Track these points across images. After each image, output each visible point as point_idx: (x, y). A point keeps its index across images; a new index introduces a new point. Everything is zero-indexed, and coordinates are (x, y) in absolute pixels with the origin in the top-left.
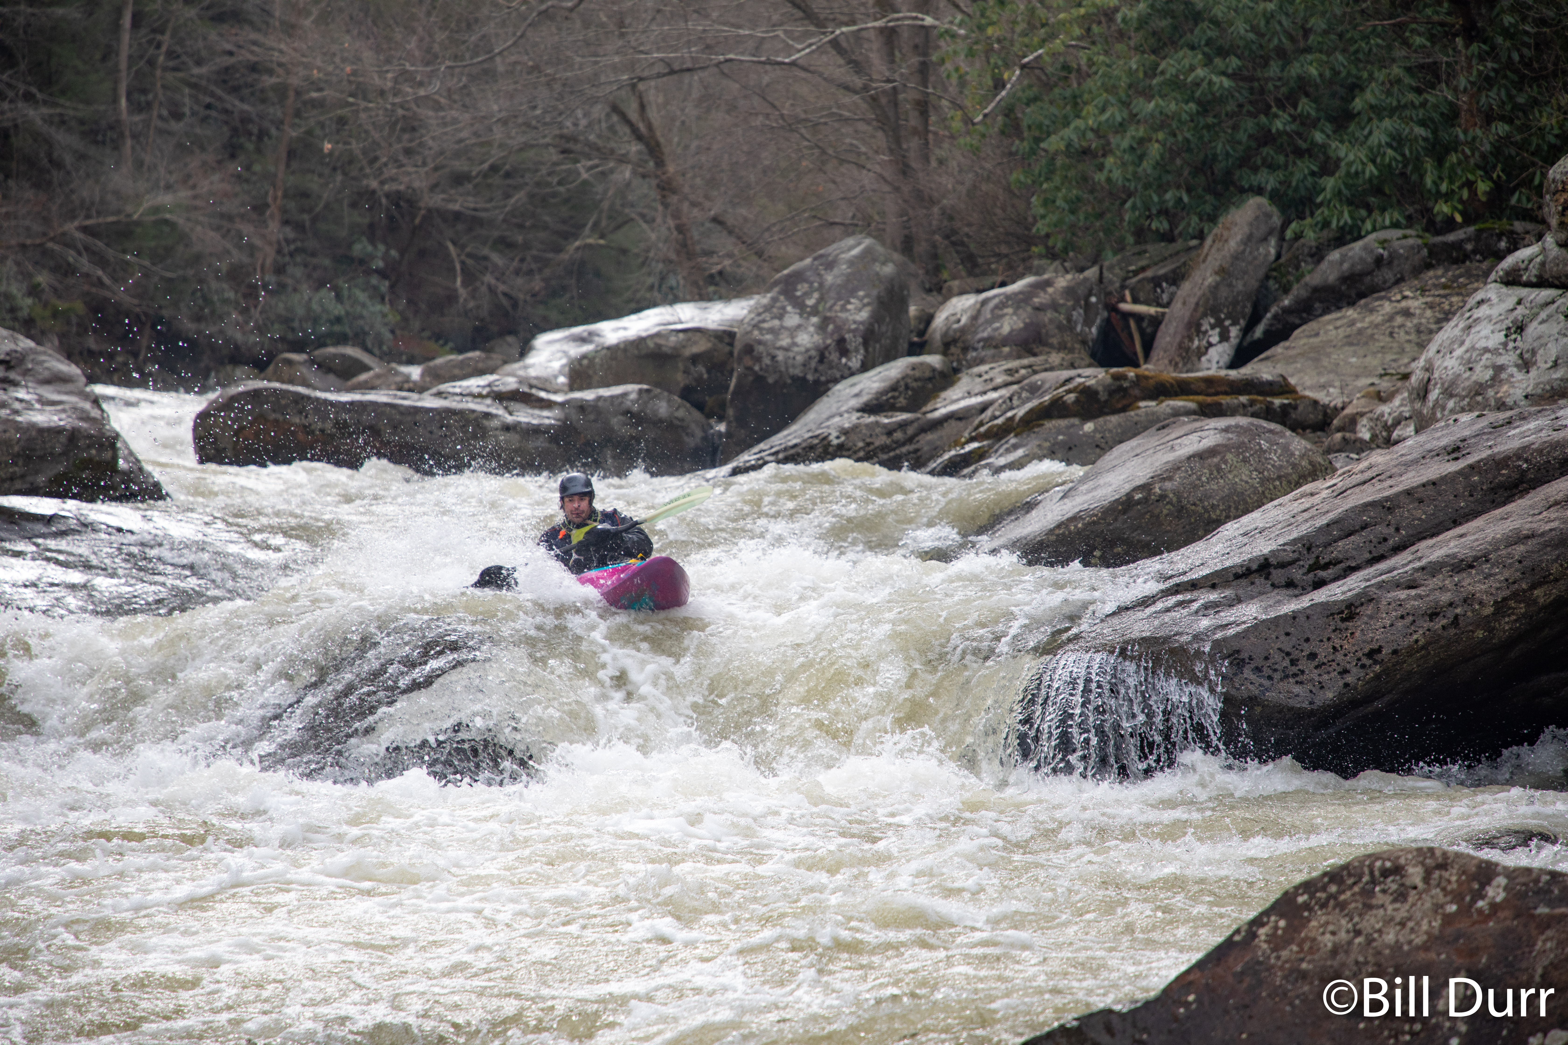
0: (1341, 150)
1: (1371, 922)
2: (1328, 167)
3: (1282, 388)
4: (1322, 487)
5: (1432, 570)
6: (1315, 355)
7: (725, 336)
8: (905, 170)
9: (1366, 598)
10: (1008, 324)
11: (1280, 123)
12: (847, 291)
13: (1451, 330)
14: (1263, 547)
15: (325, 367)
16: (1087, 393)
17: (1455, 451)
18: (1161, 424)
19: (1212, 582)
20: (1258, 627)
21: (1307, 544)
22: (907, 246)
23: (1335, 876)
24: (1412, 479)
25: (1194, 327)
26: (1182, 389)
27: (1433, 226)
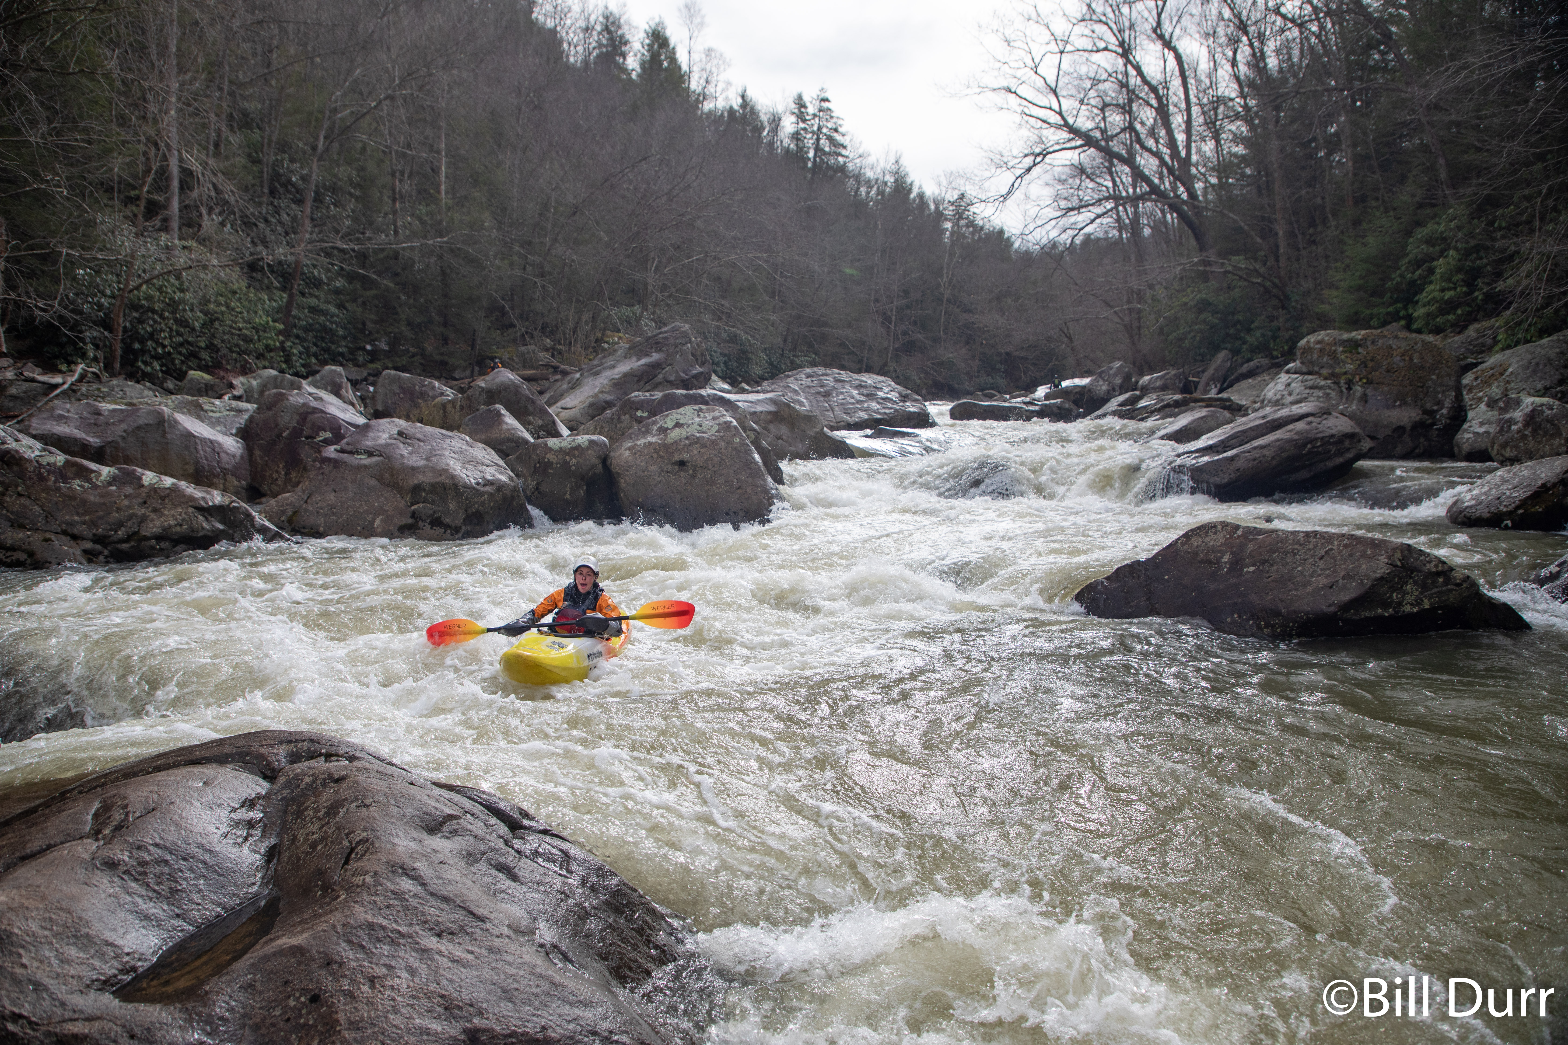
0: (1248, 338)
1: (1207, 539)
2: (1245, 342)
3: (1229, 400)
4: (1229, 426)
5: (1255, 448)
6: (1239, 391)
7: (1084, 387)
8: (1133, 344)
9: (1236, 456)
10: (1159, 383)
11: (1232, 331)
12: (1115, 375)
13: (1271, 385)
14: (1211, 442)
15: (986, 396)
16: (1176, 401)
17: (1264, 417)
18: (1192, 409)
19: (1197, 451)
20: (1208, 463)
21: (1222, 441)
22: (1134, 364)
23: (1199, 528)
24: (1252, 425)
25: (1207, 384)
26: (1202, 400)
27: (1273, 358)
